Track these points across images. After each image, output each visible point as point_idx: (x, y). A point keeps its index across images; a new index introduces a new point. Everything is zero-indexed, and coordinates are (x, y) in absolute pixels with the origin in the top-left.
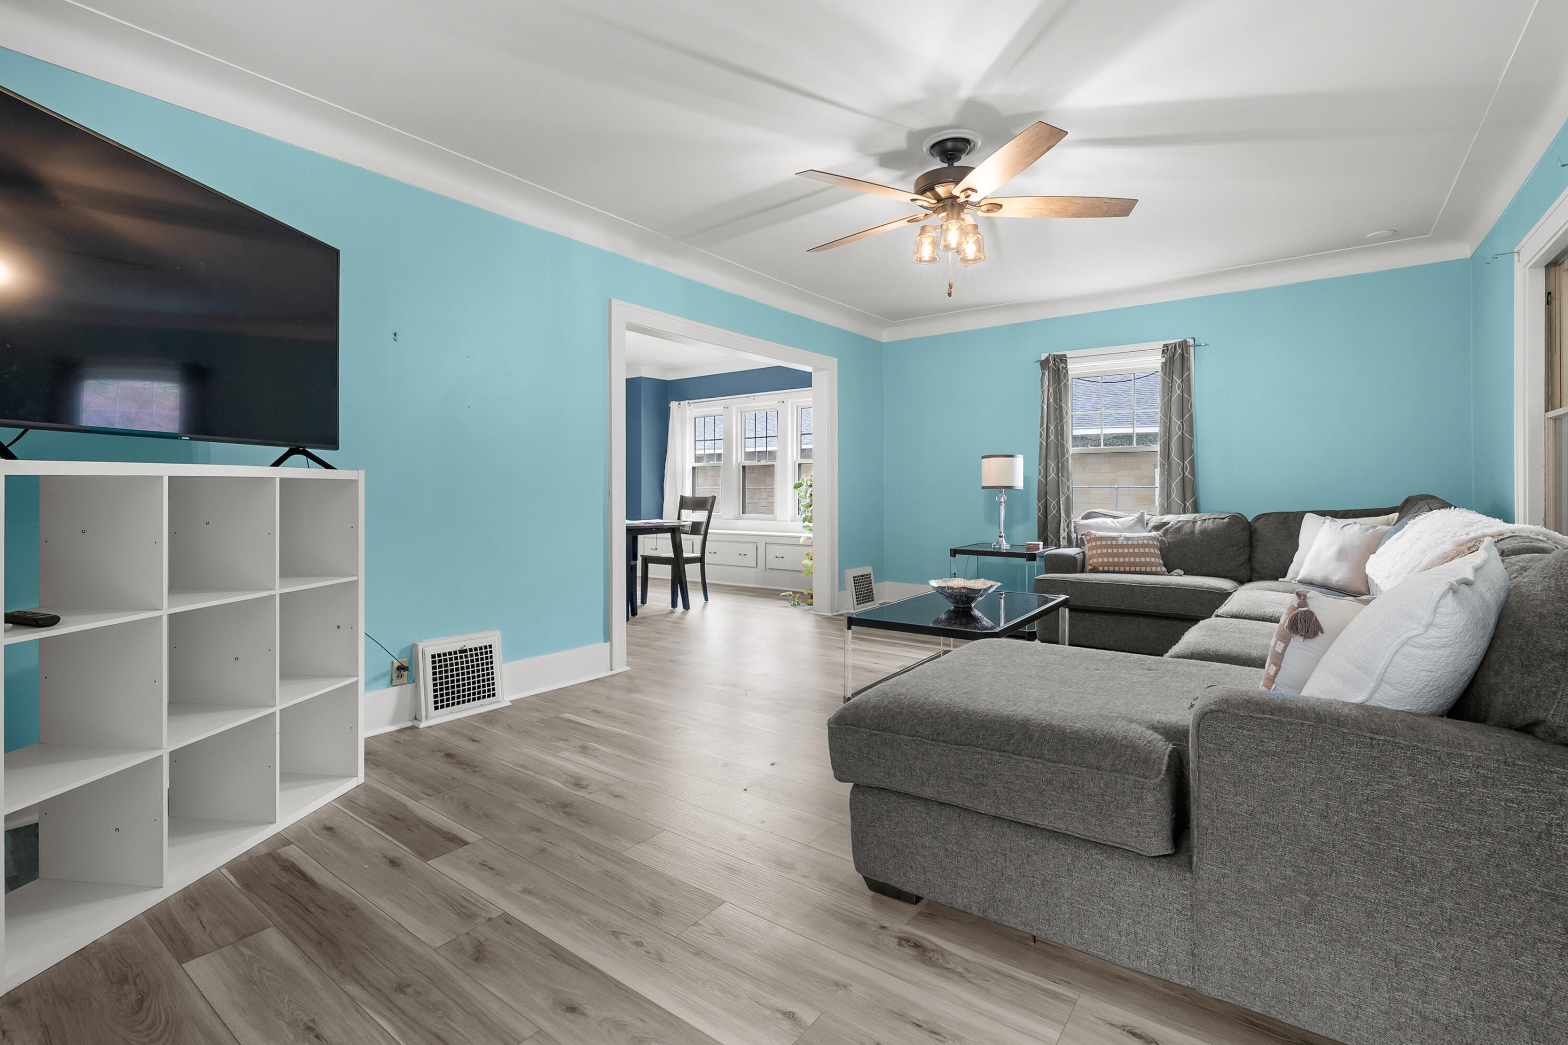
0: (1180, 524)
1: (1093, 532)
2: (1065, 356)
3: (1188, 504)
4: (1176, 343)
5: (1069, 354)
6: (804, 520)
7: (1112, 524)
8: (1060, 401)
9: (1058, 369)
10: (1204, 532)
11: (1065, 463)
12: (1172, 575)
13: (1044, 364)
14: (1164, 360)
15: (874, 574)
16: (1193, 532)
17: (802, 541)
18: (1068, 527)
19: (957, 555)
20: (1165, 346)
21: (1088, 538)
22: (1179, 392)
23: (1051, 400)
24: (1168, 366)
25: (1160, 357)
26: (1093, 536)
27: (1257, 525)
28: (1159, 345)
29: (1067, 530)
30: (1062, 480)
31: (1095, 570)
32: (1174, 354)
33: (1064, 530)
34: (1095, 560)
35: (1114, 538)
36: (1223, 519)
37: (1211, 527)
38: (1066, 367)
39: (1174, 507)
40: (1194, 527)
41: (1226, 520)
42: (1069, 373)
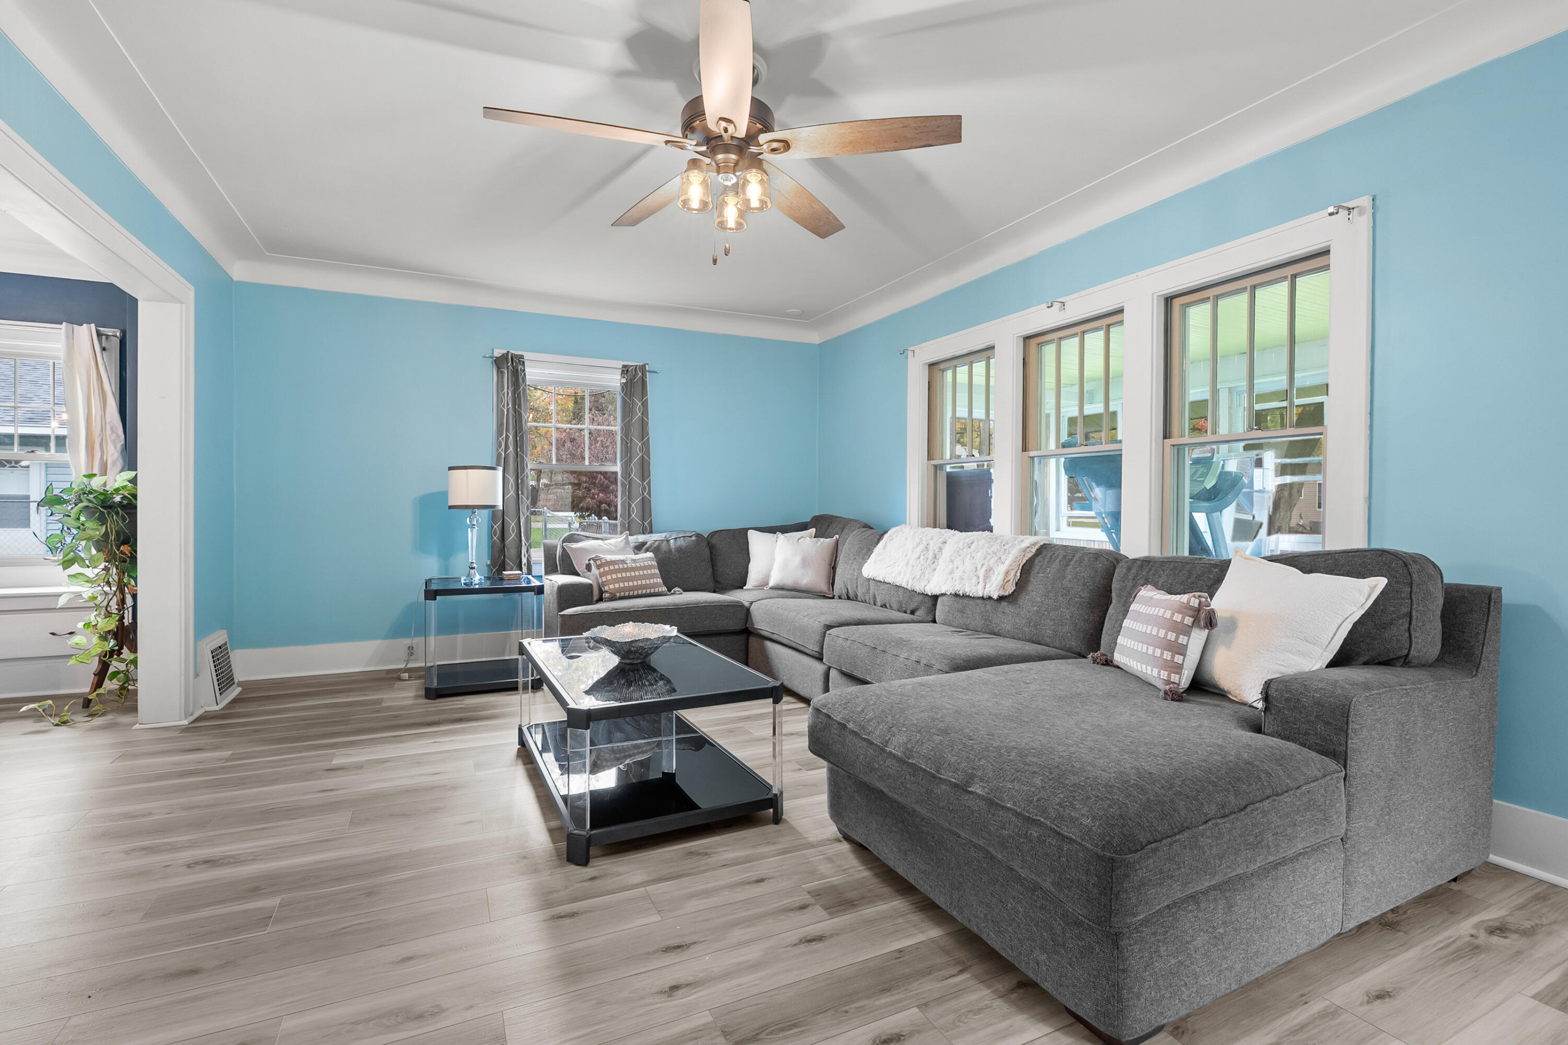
0: (657, 543)
1: (602, 556)
2: (522, 357)
3: (646, 524)
4: (636, 366)
5: (527, 356)
6: (67, 564)
7: (605, 546)
8: (520, 407)
9: (517, 370)
10: (679, 550)
11: (525, 478)
12: (674, 594)
13: (500, 362)
14: (624, 381)
15: (229, 642)
16: (670, 550)
17: (62, 602)
18: (527, 553)
19: (437, 597)
20: (624, 366)
21: (599, 562)
22: (640, 414)
23: (510, 405)
24: (628, 388)
25: (619, 377)
26: (603, 561)
27: (714, 541)
28: (620, 364)
29: (526, 556)
30: (522, 498)
31: (613, 598)
32: (635, 376)
33: (525, 556)
34: (612, 587)
35: (623, 562)
36: (691, 537)
37: (685, 545)
38: (524, 370)
39: (634, 527)
40: (669, 545)
41: (694, 538)
42: (527, 377)
